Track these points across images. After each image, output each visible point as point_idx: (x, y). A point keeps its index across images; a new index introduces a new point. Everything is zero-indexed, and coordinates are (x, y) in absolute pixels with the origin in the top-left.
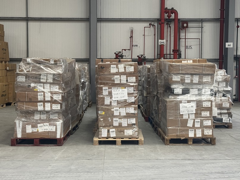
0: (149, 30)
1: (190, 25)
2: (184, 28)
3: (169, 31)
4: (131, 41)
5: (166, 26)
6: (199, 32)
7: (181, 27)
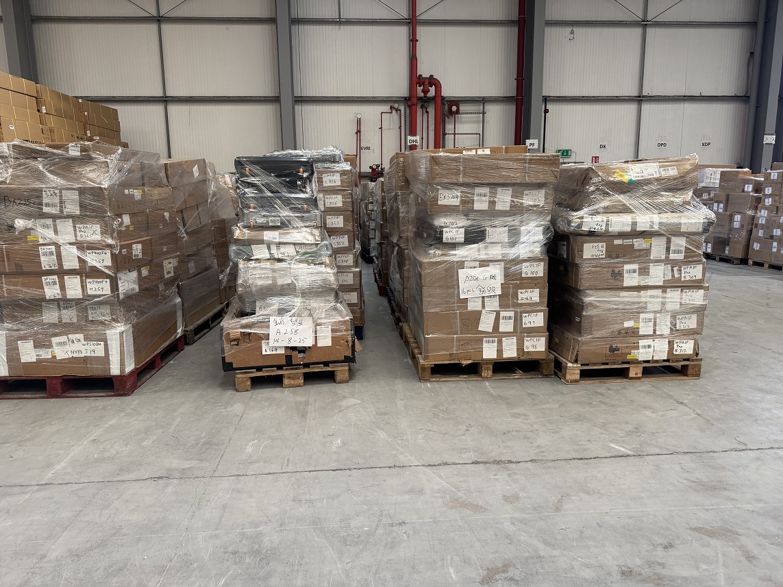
0: (390, 119)
1: (463, 108)
2: (451, 113)
3: (427, 121)
4: (359, 140)
5: (419, 112)
6: (479, 122)
7: (446, 113)
